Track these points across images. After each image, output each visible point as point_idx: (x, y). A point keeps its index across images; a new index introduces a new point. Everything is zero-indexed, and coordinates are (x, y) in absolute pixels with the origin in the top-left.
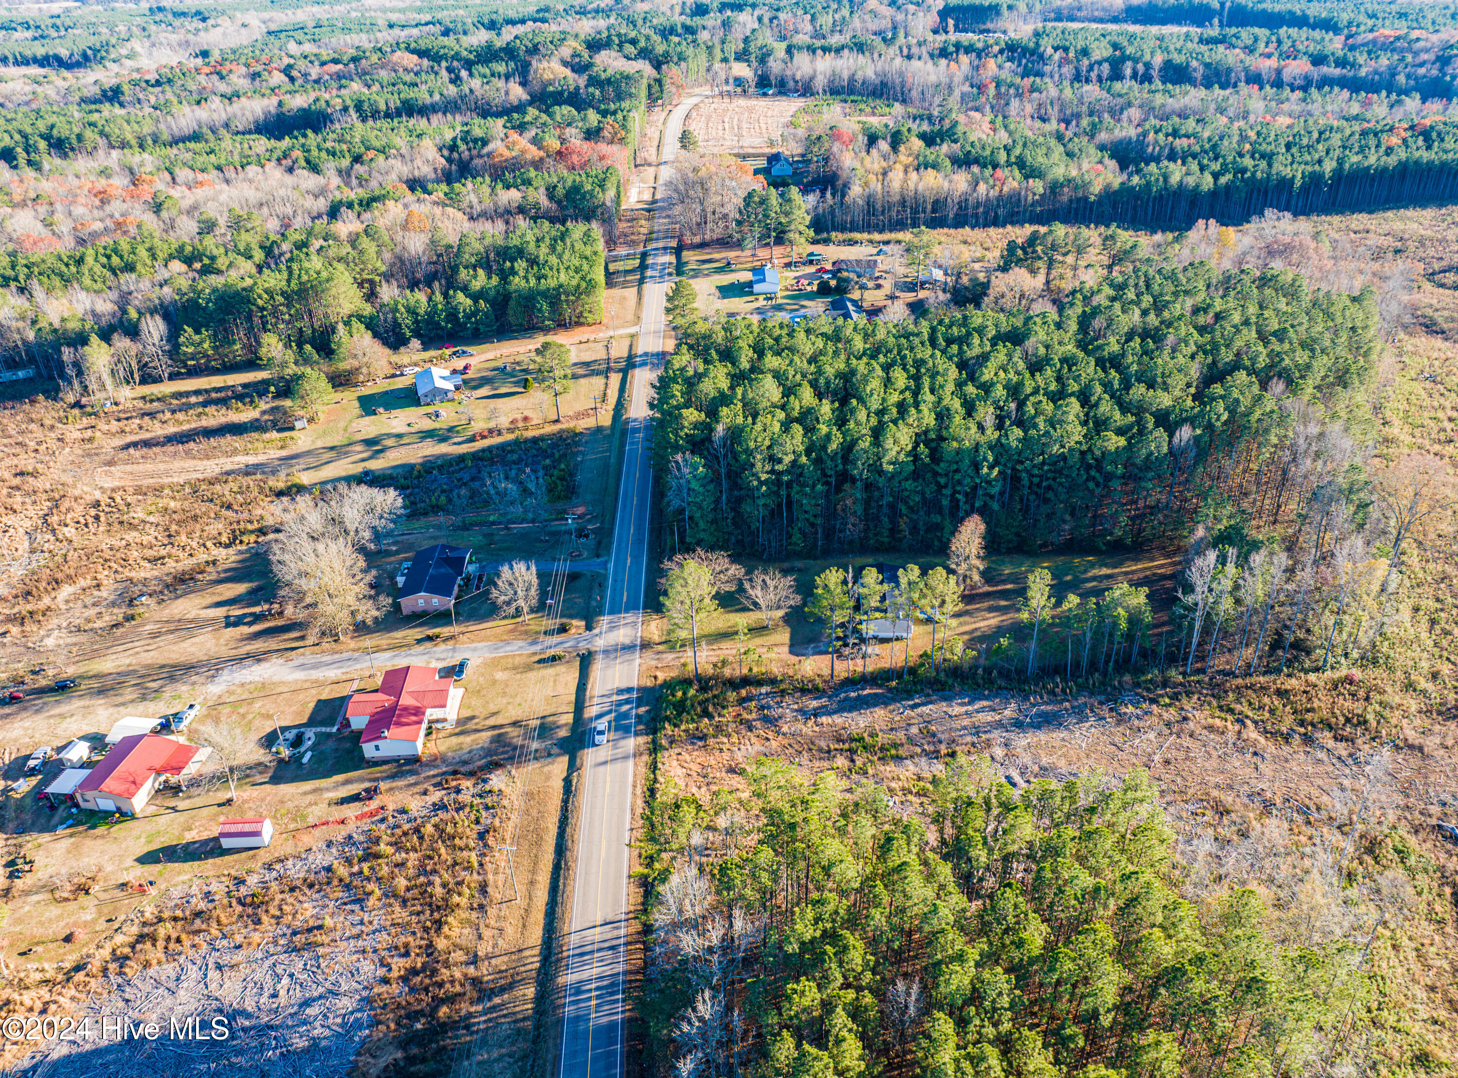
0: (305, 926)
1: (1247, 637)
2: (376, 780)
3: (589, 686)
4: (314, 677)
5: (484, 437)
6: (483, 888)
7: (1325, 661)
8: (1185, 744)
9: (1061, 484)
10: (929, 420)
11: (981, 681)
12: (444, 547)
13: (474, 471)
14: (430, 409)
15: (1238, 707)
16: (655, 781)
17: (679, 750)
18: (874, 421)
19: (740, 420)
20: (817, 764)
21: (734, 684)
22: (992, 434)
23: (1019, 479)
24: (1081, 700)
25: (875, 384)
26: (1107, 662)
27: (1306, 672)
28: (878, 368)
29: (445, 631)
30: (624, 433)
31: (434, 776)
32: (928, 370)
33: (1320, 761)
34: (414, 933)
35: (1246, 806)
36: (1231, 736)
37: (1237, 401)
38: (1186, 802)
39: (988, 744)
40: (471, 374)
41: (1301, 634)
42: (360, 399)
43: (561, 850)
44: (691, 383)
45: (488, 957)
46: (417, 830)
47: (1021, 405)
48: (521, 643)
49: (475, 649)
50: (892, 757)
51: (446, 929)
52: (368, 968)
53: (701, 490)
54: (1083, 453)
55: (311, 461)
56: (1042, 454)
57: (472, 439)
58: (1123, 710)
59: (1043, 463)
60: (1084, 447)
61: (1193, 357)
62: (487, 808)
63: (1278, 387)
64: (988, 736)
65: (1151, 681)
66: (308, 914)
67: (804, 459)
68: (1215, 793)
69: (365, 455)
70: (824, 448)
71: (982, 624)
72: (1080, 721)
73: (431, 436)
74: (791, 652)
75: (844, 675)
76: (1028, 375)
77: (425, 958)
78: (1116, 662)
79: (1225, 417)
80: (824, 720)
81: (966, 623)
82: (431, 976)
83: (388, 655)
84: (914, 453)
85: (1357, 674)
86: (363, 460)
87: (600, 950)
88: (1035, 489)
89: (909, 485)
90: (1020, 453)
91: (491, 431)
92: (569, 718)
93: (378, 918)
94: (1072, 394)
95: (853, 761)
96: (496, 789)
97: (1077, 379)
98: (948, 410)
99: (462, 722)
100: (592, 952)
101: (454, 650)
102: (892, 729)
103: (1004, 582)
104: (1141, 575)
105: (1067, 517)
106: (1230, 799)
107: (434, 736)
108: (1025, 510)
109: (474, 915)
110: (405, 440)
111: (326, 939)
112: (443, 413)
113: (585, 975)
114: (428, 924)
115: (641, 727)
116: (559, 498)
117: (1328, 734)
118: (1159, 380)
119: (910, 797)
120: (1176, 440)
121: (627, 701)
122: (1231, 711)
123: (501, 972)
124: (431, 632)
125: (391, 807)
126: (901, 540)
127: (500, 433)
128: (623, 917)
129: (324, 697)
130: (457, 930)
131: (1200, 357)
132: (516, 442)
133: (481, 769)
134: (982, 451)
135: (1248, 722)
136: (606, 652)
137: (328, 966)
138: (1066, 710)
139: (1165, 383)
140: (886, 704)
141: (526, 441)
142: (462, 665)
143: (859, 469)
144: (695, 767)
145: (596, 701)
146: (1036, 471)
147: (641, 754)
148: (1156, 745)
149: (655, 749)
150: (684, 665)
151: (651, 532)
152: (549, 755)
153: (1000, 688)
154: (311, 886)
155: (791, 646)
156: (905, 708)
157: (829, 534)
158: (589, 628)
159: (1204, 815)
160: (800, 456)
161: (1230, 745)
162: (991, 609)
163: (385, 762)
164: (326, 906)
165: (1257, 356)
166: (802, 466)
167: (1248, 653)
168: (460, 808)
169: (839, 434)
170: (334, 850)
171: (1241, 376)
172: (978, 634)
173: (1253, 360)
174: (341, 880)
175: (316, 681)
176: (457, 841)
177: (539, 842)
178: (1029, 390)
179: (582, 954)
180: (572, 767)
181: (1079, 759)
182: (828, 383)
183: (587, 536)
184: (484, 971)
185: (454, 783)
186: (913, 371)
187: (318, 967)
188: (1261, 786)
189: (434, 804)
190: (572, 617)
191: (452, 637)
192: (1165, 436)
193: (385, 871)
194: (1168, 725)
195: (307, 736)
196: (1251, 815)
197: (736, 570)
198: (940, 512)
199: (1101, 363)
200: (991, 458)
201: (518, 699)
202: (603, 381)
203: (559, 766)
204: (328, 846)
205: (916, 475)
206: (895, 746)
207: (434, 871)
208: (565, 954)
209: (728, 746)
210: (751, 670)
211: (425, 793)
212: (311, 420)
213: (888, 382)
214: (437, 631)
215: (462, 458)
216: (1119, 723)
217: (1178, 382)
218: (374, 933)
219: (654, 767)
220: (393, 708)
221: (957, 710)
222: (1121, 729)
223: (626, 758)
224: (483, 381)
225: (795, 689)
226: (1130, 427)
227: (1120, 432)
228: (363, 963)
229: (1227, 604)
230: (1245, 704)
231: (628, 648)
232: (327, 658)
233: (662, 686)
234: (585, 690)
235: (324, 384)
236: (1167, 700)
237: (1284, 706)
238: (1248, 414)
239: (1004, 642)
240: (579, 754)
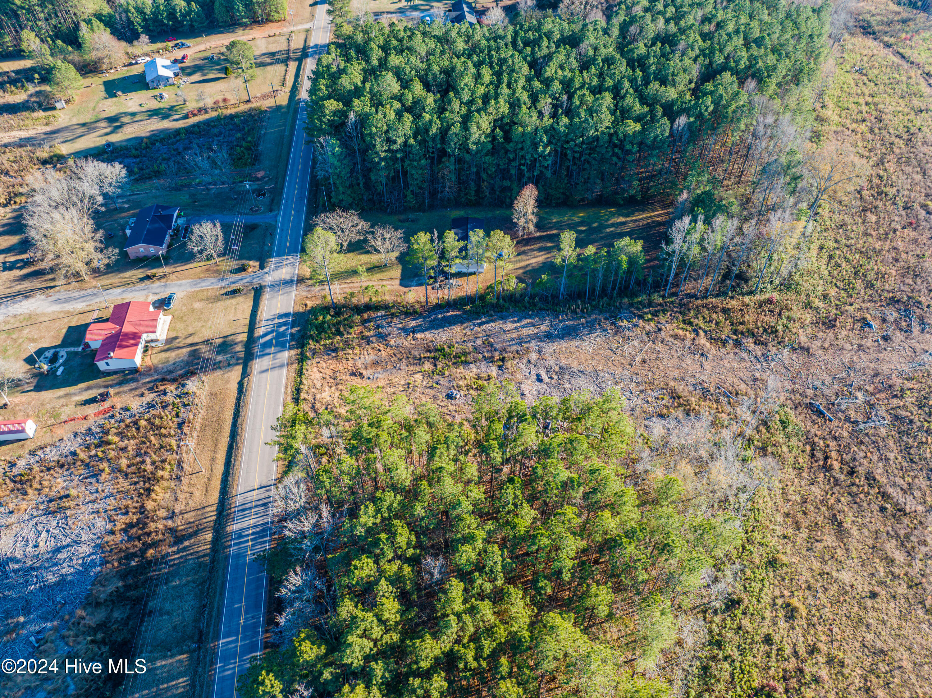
0: (58, 495)
1: (707, 270)
2: (106, 387)
3: (259, 312)
4: (66, 309)
5: (195, 115)
6: (180, 464)
7: (757, 286)
8: (657, 348)
9: (594, 159)
10: (504, 108)
11: (528, 305)
12: (158, 207)
13: (187, 142)
14: (156, 92)
15: (695, 321)
16: (301, 383)
17: (318, 360)
18: (464, 111)
19: (367, 109)
20: (411, 368)
21: (358, 310)
22: (547, 121)
23: (566, 155)
24: (594, 317)
25: (467, 79)
26: (613, 289)
27: (743, 294)
28: (470, 65)
29: (159, 271)
30: (296, 111)
31: (149, 382)
32: (508, 67)
33: (743, 359)
34: (132, 498)
35: (691, 392)
36: (688, 342)
37: (721, 96)
38: (652, 390)
39: (527, 350)
40: (187, 63)
41: (744, 268)
42: (106, 83)
43: (234, 435)
44: (335, 77)
45: (182, 513)
46: (135, 423)
47: (570, 97)
48: (213, 280)
49: (180, 285)
50: (462, 362)
51: (153, 495)
52: (101, 524)
53: (338, 164)
54: (611, 135)
55: (67, 135)
56: (582, 136)
57: (186, 117)
58: (620, 323)
59: (583, 143)
60: (612, 131)
61: (695, 60)
62: (184, 405)
63: (751, 84)
64: (528, 345)
65: (640, 302)
66: (60, 486)
67: (412, 141)
68: (672, 383)
69: (108, 130)
70: (427, 131)
71: (533, 261)
72: (591, 332)
73: (157, 114)
74: (401, 284)
75: (436, 301)
76: (578, 73)
77: (138, 516)
78: (620, 288)
79: (711, 109)
80: (419, 335)
81: (523, 260)
82: (142, 529)
83: (119, 290)
84: (492, 136)
85: (776, 296)
86: (107, 134)
87: (256, 506)
88: (577, 162)
89: (488, 159)
90: (567, 135)
91: (200, 110)
92: (243, 337)
93: (108, 488)
94: (607, 89)
95: (435, 365)
96: (190, 391)
97: (612, 76)
98: (519, 100)
99: (170, 341)
100: (251, 508)
101: (165, 286)
102: (464, 341)
103: (552, 228)
104: (645, 222)
105: (598, 181)
106: (681, 388)
107: (150, 352)
108: (569, 175)
109: (173, 483)
110: (138, 118)
111: (72, 504)
112: (165, 95)
113: (245, 525)
114: (142, 491)
115: (293, 343)
116: (246, 164)
117: (751, 340)
118: (670, 78)
119: (471, 391)
120: (675, 126)
121: (285, 324)
122: (690, 324)
123: (190, 523)
124: (149, 272)
125: (119, 406)
126: (483, 198)
127: (206, 112)
128: (273, 482)
129: (73, 324)
130: (161, 495)
131: (701, 60)
132: (218, 119)
133: (181, 376)
134: (540, 133)
135: (701, 332)
136: (272, 286)
137: (74, 523)
138: (583, 324)
139: (673, 80)
140: (462, 323)
141: (226, 117)
142: (170, 298)
143: (452, 147)
144: (329, 372)
145: (263, 323)
146: (577, 149)
147: (292, 364)
148: (638, 349)
149: (302, 359)
150: (324, 297)
151: (310, 192)
152: (229, 365)
153: (540, 309)
154: (62, 466)
155: (402, 279)
156: (475, 325)
157: (433, 194)
158: (262, 267)
159: (663, 399)
160: (409, 138)
161: (687, 349)
162: (540, 249)
163: (115, 372)
164: (72, 480)
165: (740, 59)
166: (411, 146)
167: (707, 281)
168: (165, 407)
169: (438, 122)
170: (79, 439)
171: (727, 75)
172: (529, 268)
173: (737, 62)
174: (82, 461)
175: (68, 312)
176: (163, 431)
177: (219, 430)
178: (577, 85)
179: (244, 510)
180: (245, 374)
181: (586, 360)
182: (435, 77)
183: (264, 195)
184: (178, 523)
185: (162, 388)
186: (497, 68)
187: (67, 524)
188: (703, 378)
189: (148, 404)
190: (250, 259)
191: (164, 276)
192: (668, 123)
193: (112, 454)
194: (648, 334)
195: (61, 355)
196: (693, 399)
197: (363, 225)
198: (510, 179)
199: (631, 64)
200: (545, 140)
201: (210, 324)
202: (284, 68)
203: (236, 373)
204: (75, 436)
205: (493, 151)
206: (465, 354)
207: (146, 453)
208: (233, 510)
209: (352, 356)
210: (371, 300)
211: (142, 395)
212: (68, 102)
213: (478, 77)
214: (154, 271)
215: (177, 132)
216: (616, 333)
217: (682, 80)
218: (105, 498)
219: (300, 373)
220: (119, 333)
221: (509, 326)
222: (616, 338)
223: (281, 366)
224: (197, 69)
225: (401, 313)
226: (645, 115)
227: (638, 119)
228: (98, 520)
229: (696, 250)
230: (701, 318)
231: (288, 283)
232: (76, 294)
233: (309, 311)
234: (256, 316)
235: (72, 72)
236: (650, 316)
237: (726, 320)
238: (726, 107)
239: (544, 277)
240: (250, 364)
